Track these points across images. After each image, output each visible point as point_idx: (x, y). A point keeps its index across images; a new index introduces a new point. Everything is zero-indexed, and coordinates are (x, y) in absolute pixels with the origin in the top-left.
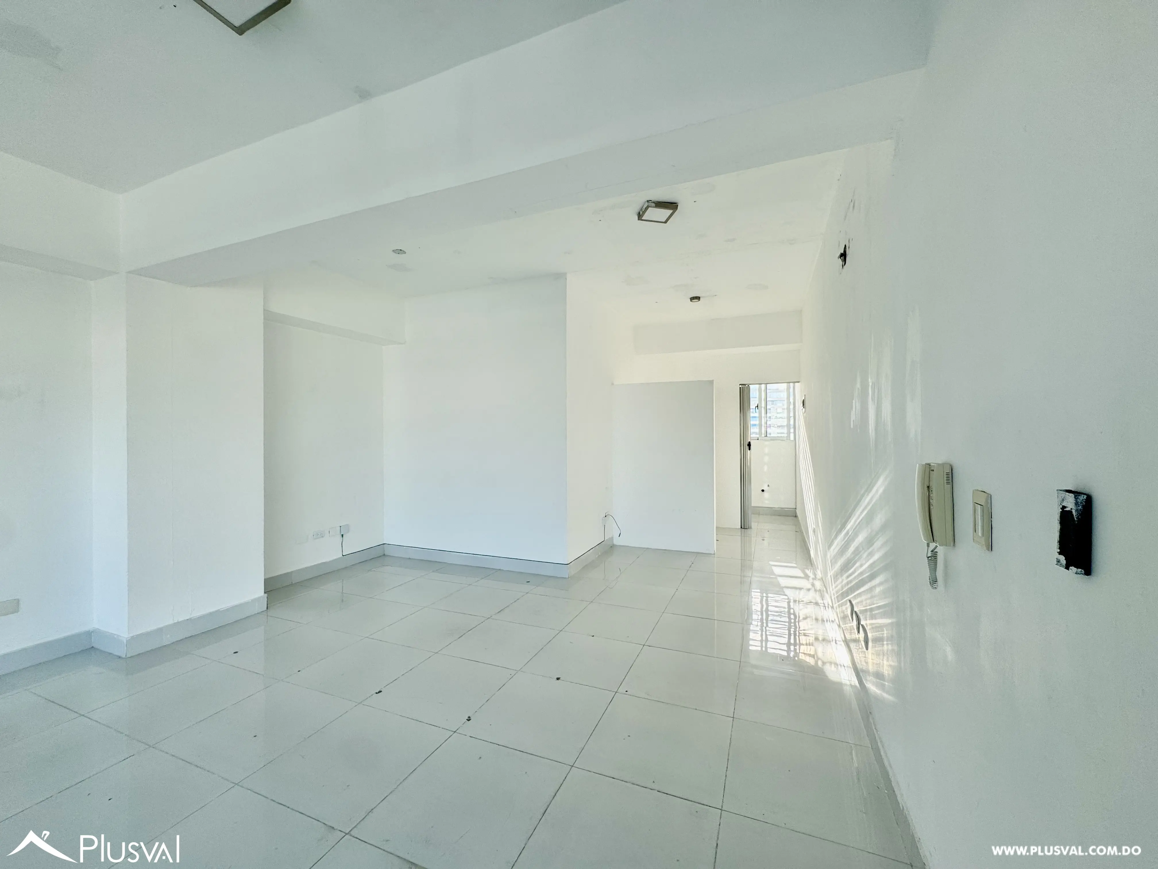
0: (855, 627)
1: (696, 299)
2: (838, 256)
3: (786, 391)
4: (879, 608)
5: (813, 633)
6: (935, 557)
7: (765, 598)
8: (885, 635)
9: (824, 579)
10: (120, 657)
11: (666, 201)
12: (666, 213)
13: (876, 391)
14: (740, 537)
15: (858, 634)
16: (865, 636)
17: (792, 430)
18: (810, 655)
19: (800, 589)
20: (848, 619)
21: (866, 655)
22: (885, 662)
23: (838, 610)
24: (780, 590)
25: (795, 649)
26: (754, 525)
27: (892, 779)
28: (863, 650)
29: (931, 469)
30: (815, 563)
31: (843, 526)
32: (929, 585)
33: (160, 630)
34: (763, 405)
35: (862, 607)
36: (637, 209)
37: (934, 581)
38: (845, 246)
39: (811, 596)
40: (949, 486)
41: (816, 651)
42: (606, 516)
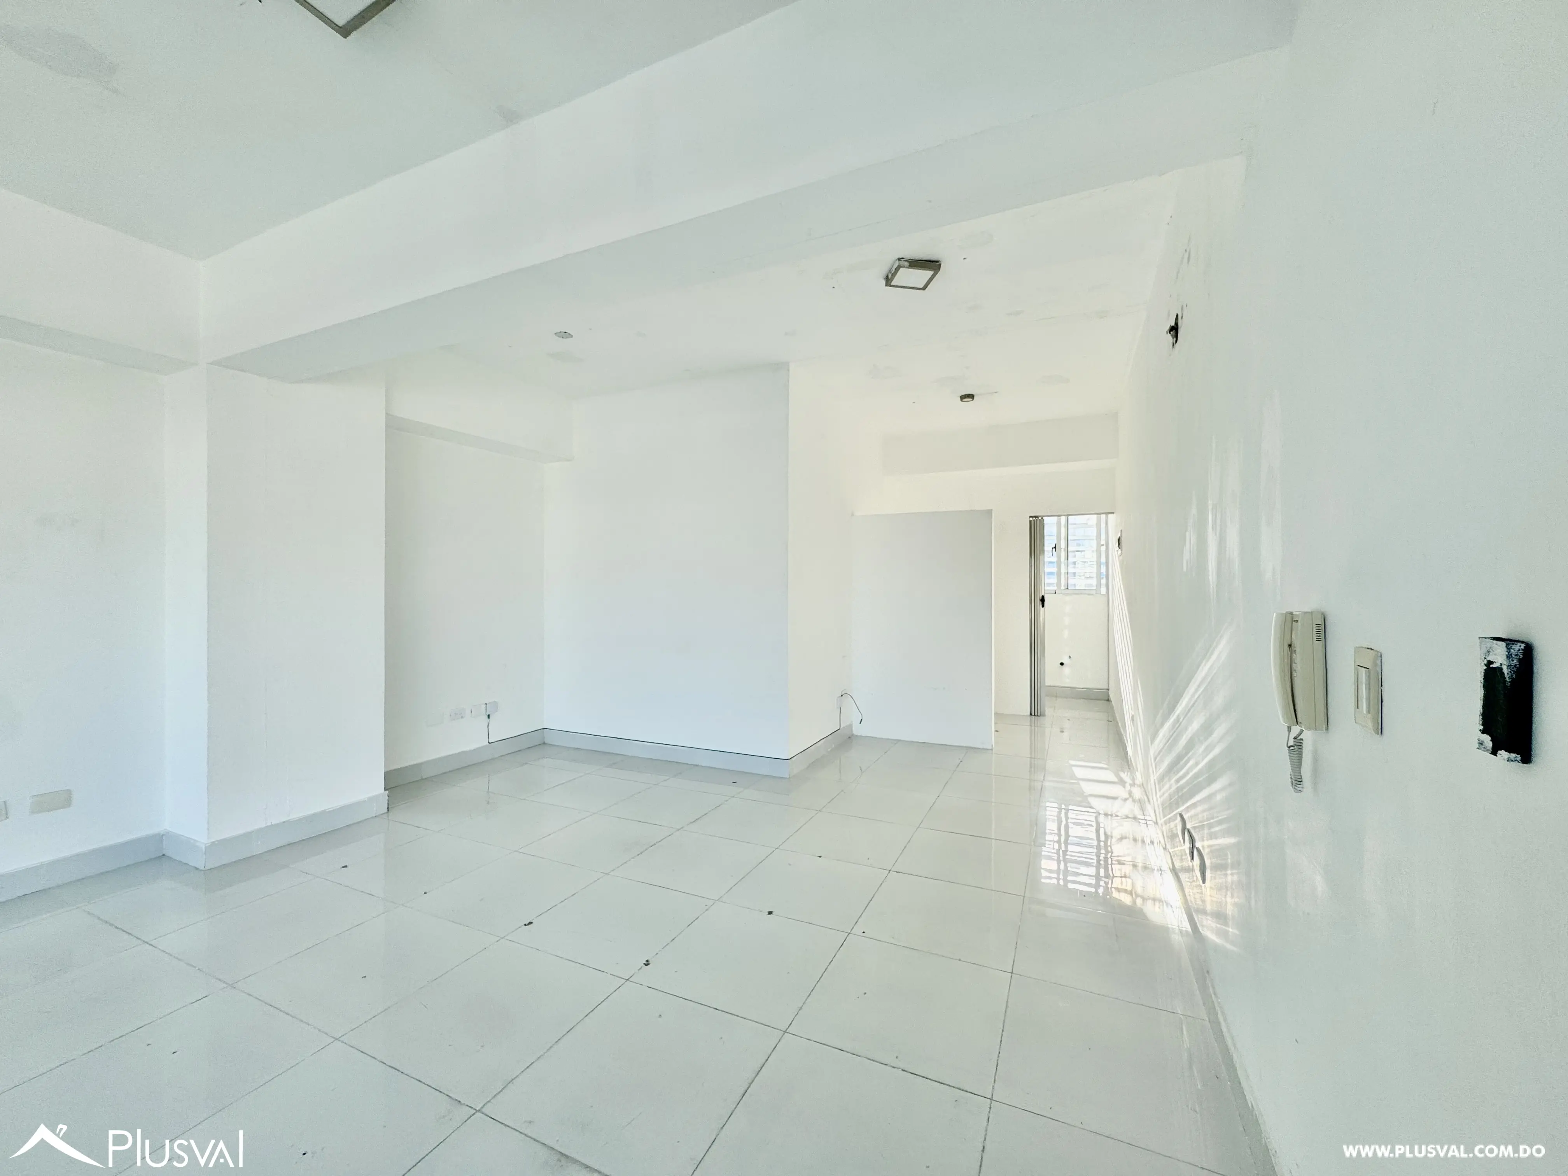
0: (1188, 852)
1: (969, 398)
2: (1166, 331)
3: (1095, 526)
4: (1220, 822)
5: (1130, 860)
6: (1300, 747)
7: (1063, 811)
8: (1229, 861)
9: (1145, 786)
10: (197, 869)
11: (924, 259)
12: (925, 274)
13: (1219, 516)
14: (1029, 727)
15: (1191, 862)
16: (1201, 863)
17: (1104, 581)
18: (1126, 891)
19: (1115, 798)
20: (1177, 839)
21: (1202, 890)
22: (1229, 900)
23: (1164, 828)
24: (1083, 801)
25: (1106, 883)
26: (1048, 711)
27: (1238, 1066)
28: (1198, 883)
29: (1294, 619)
30: (1134, 764)
31: (1172, 708)
32: (1291, 787)
33: (248, 836)
34: (1063, 544)
35: (1196, 823)
36: (884, 270)
37: (1297, 781)
38: (1177, 316)
39: (1129, 808)
40: (1321, 643)
41: (1133, 885)
42: (842, 696)
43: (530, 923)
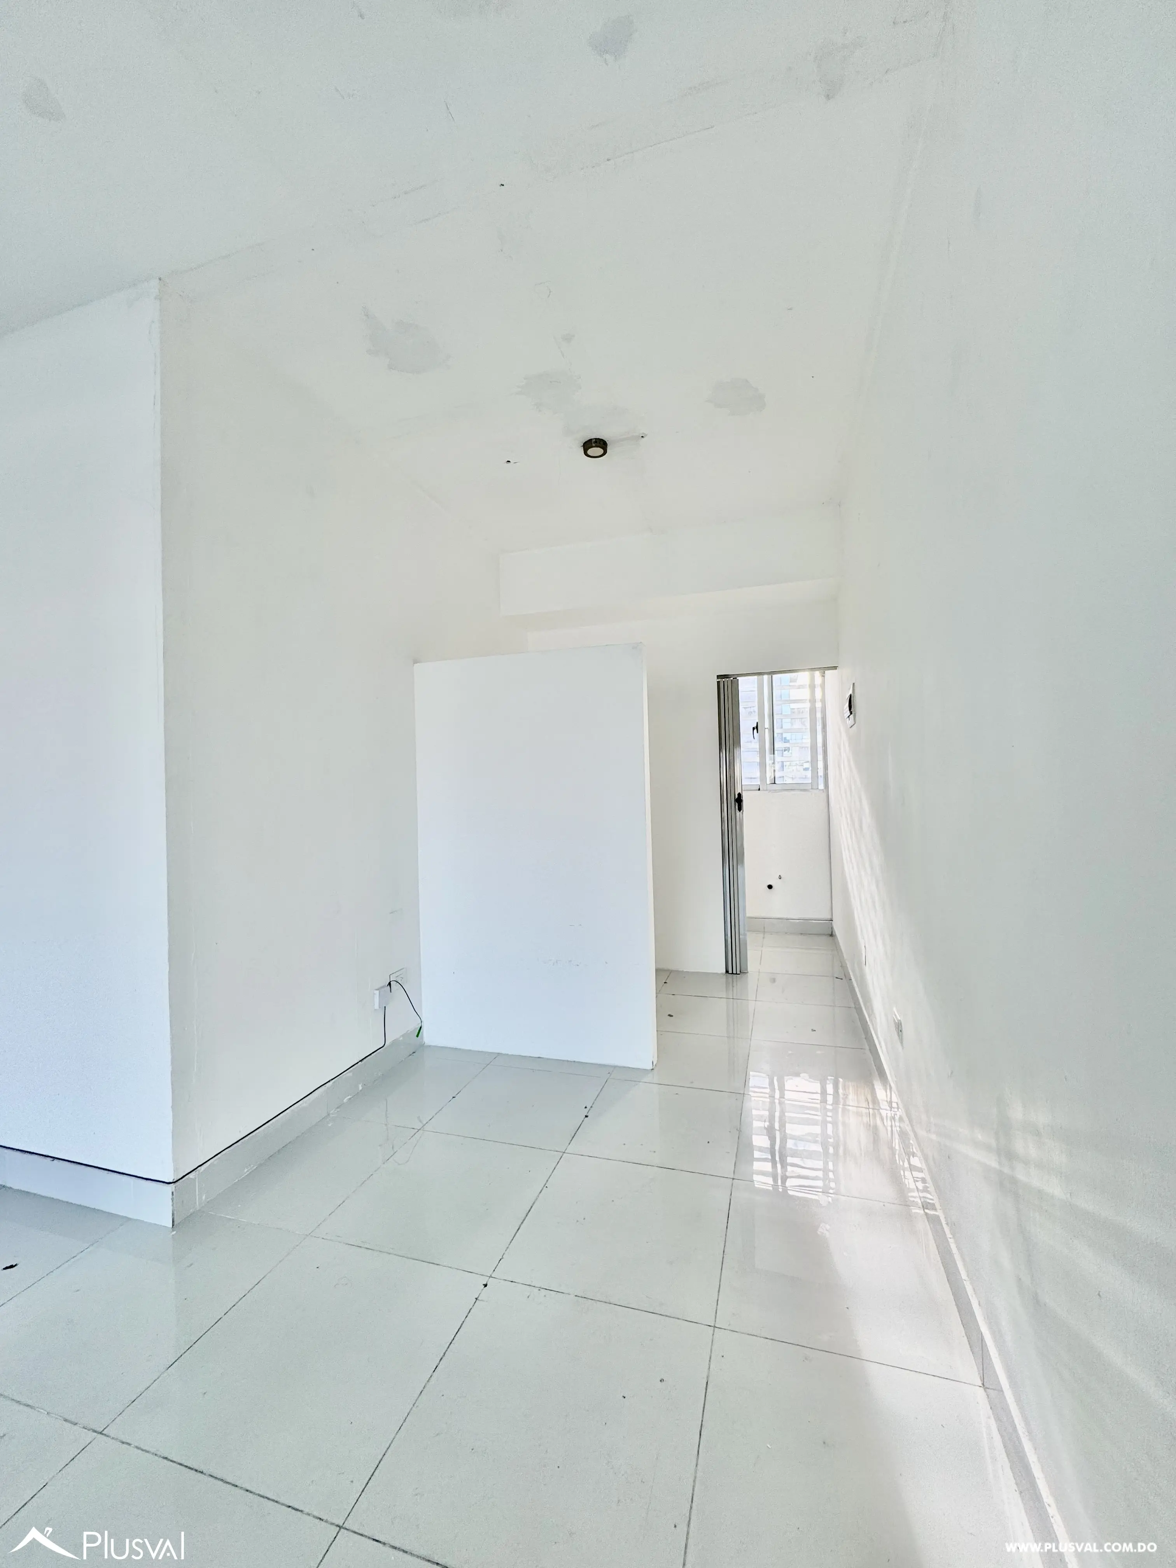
1: (598, 447)
14: (722, 996)
26: (753, 964)
34: (767, 722)
42: (388, 985)
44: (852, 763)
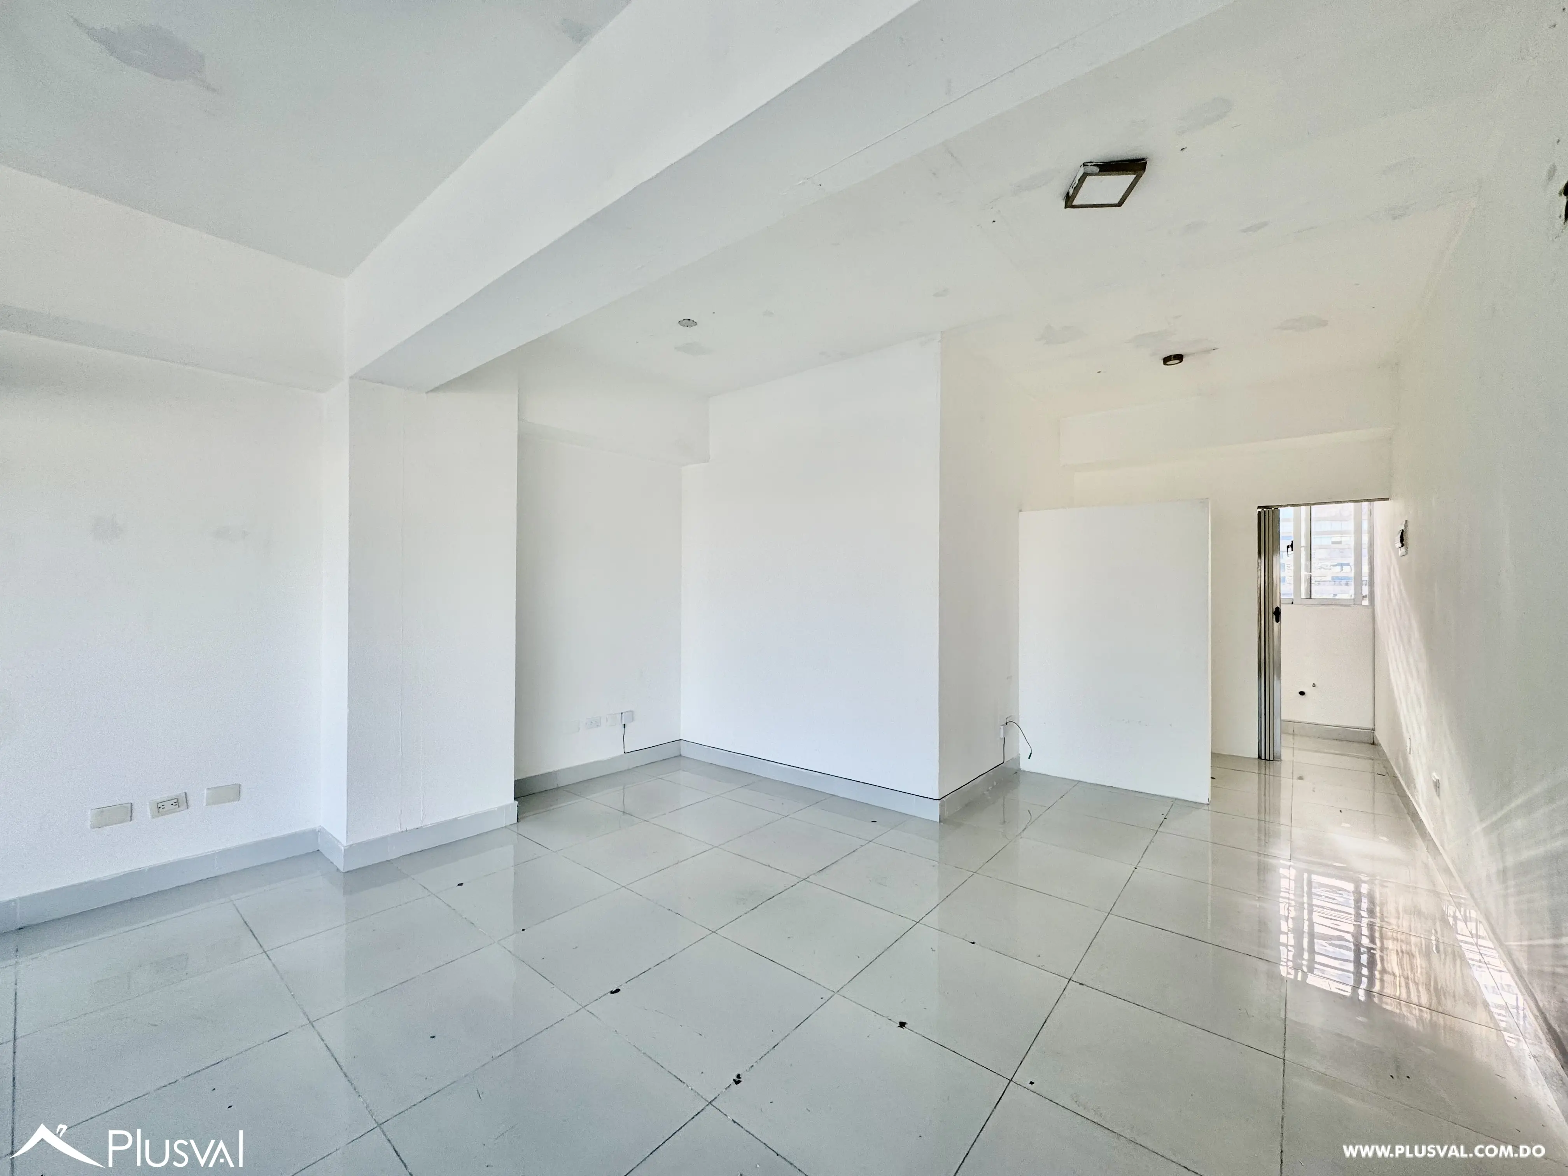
1: (1175, 360)
3: (1349, 516)
10: (338, 870)
11: (1121, 159)
12: (1123, 182)
14: (1257, 775)
17: (1365, 588)
26: (1286, 754)
33: (383, 840)
34: (1303, 542)
36: (1064, 186)
42: (1006, 724)
43: (618, 991)
44: (1402, 587)
